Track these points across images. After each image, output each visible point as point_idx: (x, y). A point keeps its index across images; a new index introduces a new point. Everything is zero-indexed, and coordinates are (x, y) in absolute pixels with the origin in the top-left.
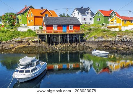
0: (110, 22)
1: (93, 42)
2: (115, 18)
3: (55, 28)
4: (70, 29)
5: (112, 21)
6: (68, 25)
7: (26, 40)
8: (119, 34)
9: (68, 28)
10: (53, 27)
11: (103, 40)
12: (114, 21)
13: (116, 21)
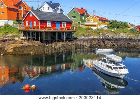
0: (87, 21)
1: (84, 40)
2: (92, 17)
3: (49, 25)
4: (63, 26)
5: (89, 20)
6: (61, 23)
7: (9, 38)
8: (101, 32)
9: (61, 26)
10: (47, 23)
11: (92, 37)
12: (91, 20)
13: (93, 20)
